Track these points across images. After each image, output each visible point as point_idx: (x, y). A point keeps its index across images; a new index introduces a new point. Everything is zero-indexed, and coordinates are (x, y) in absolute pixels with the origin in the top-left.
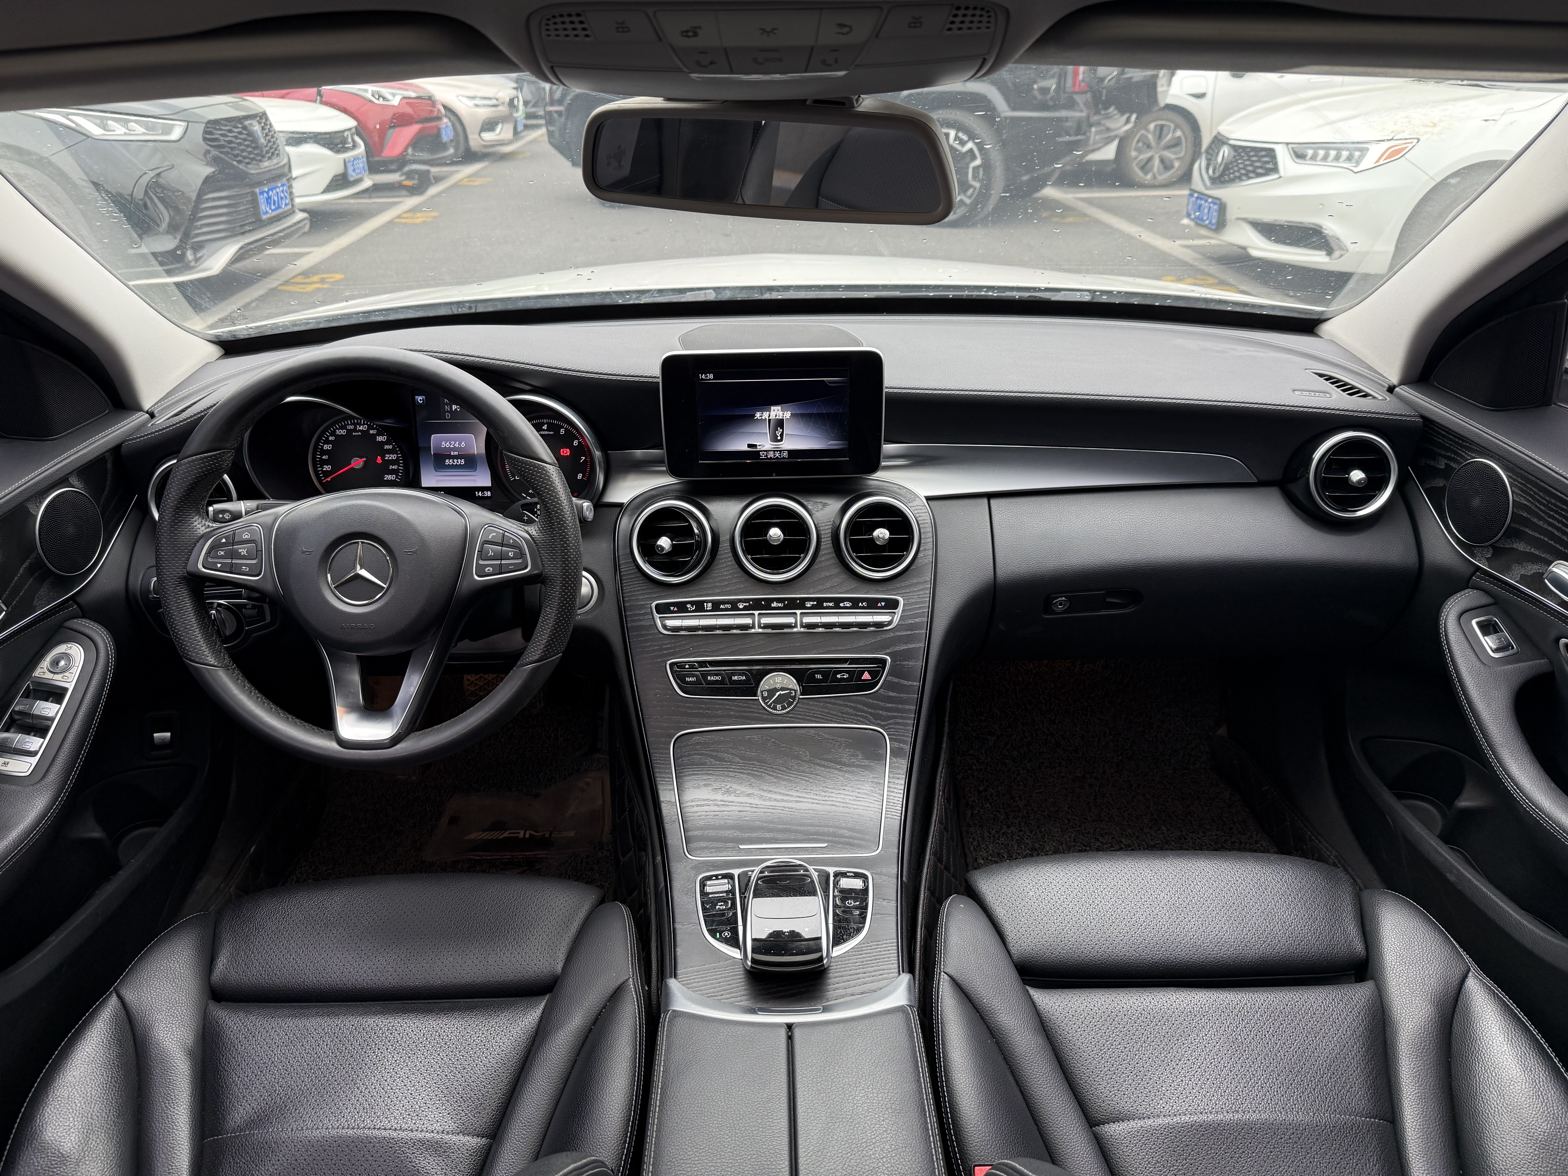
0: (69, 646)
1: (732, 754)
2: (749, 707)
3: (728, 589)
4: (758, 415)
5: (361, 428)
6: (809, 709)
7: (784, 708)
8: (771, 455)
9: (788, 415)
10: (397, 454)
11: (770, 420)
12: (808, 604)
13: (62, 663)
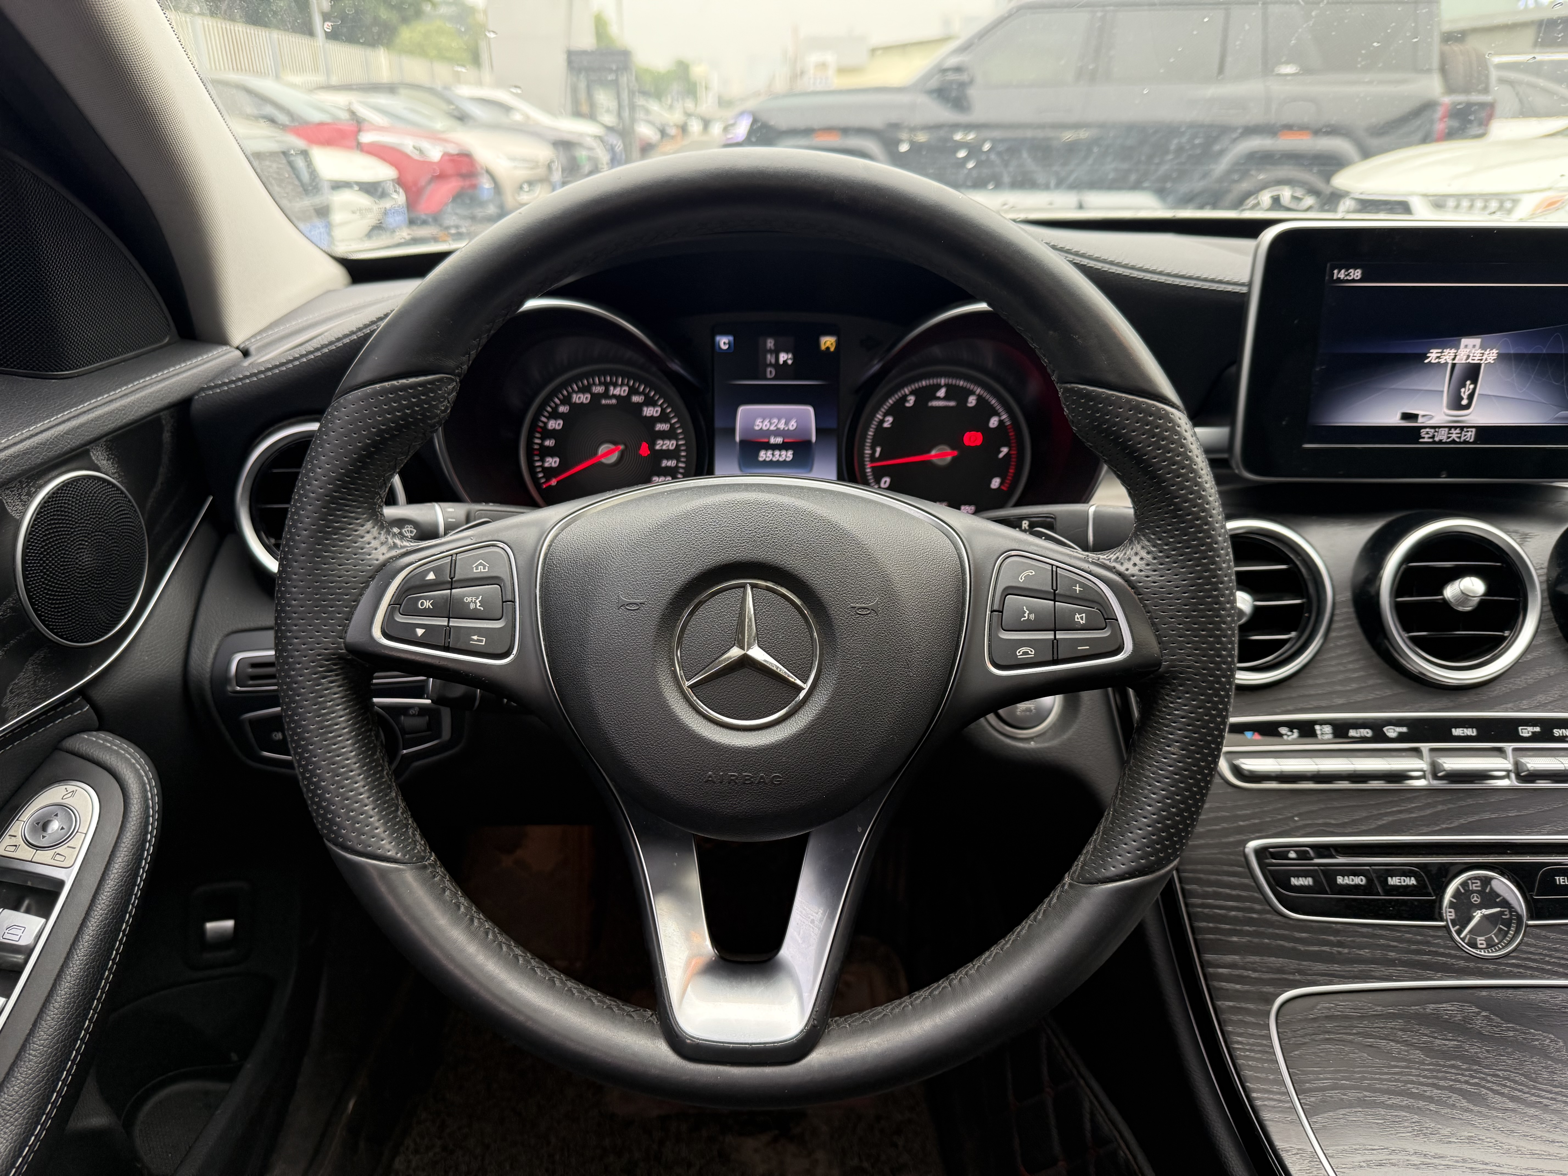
0: (70, 788)
1: (1405, 1043)
2: (1428, 943)
3: (1359, 697)
4: (1433, 355)
5: (617, 391)
6: (1549, 949)
7: (1490, 945)
8: (1442, 435)
9: (1491, 355)
10: (677, 440)
11: (1454, 365)
12: (1526, 732)
13: (55, 826)
